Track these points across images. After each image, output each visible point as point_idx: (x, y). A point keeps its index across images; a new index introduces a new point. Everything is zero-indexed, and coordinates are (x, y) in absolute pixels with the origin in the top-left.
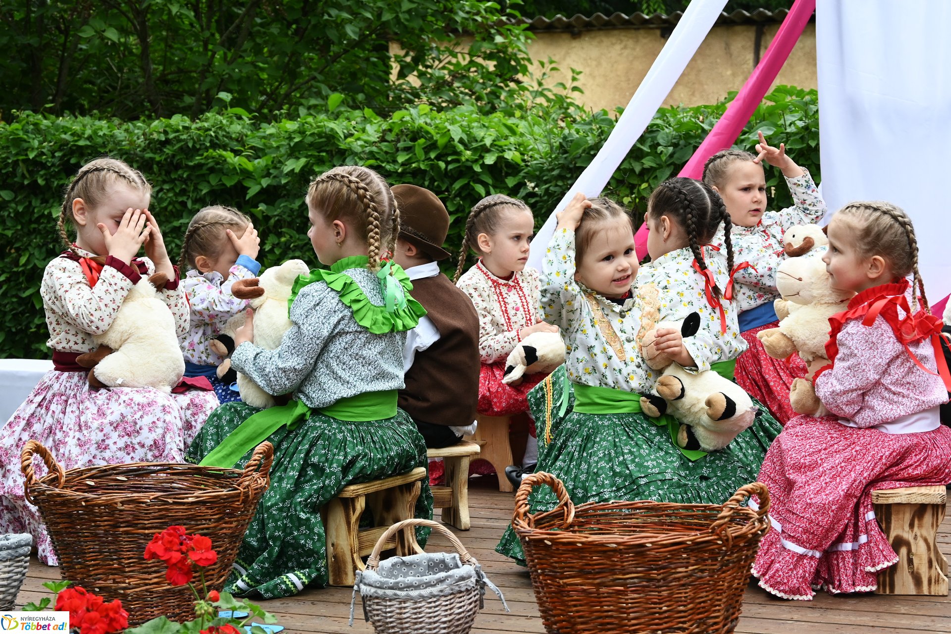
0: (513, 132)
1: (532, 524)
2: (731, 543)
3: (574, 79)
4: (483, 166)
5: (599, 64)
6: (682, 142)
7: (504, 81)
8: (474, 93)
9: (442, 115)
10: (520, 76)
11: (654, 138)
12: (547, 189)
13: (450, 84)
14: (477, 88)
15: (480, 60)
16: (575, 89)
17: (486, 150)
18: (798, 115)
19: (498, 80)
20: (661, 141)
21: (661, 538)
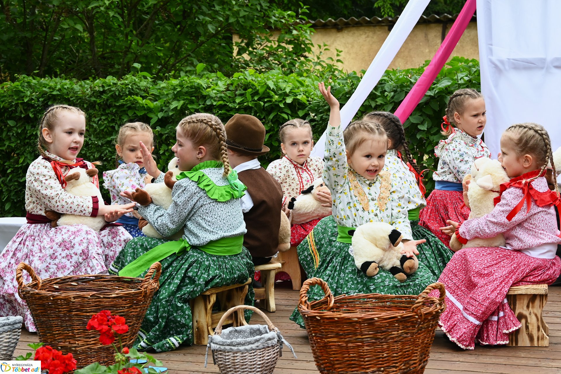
0: (302, 85)
1: (310, 308)
2: (423, 317)
3: (338, 55)
4: (285, 104)
5: (353, 47)
6: (399, 90)
7: (298, 56)
8: (280, 63)
9: (262, 75)
10: (306, 54)
11: (383, 87)
12: (322, 117)
13: (267, 58)
14: (283, 60)
15: (283, 45)
16: (338, 61)
17: (287, 95)
18: (465, 73)
19: (294, 56)
20: (387, 89)
21: (384, 314)
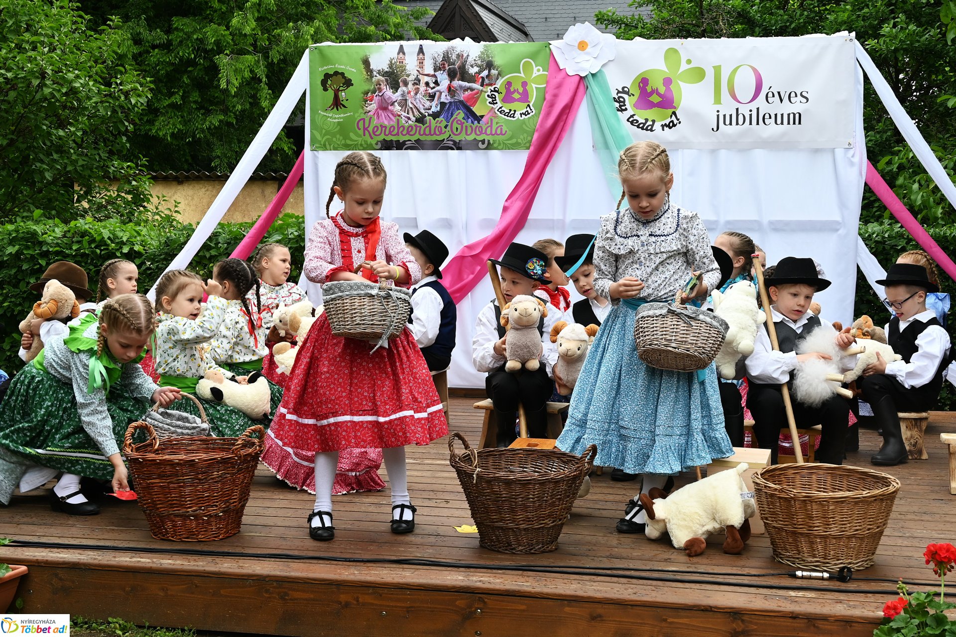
0: (139, 235)
1: (134, 450)
2: (242, 458)
3: (176, 206)
4: (121, 253)
5: (193, 199)
6: (232, 242)
7: (137, 206)
8: (119, 212)
9: (99, 223)
10: (145, 204)
11: (217, 240)
12: (158, 266)
13: (106, 207)
14: (121, 209)
15: (123, 194)
16: (176, 212)
17: (123, 243)
18: (295, 229)
19: (133, 205)
20: (220, 241)
21: (204, 456)
